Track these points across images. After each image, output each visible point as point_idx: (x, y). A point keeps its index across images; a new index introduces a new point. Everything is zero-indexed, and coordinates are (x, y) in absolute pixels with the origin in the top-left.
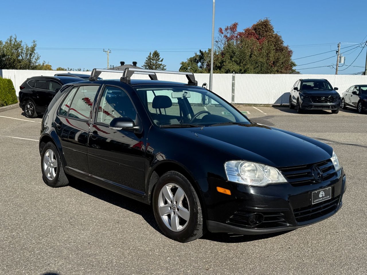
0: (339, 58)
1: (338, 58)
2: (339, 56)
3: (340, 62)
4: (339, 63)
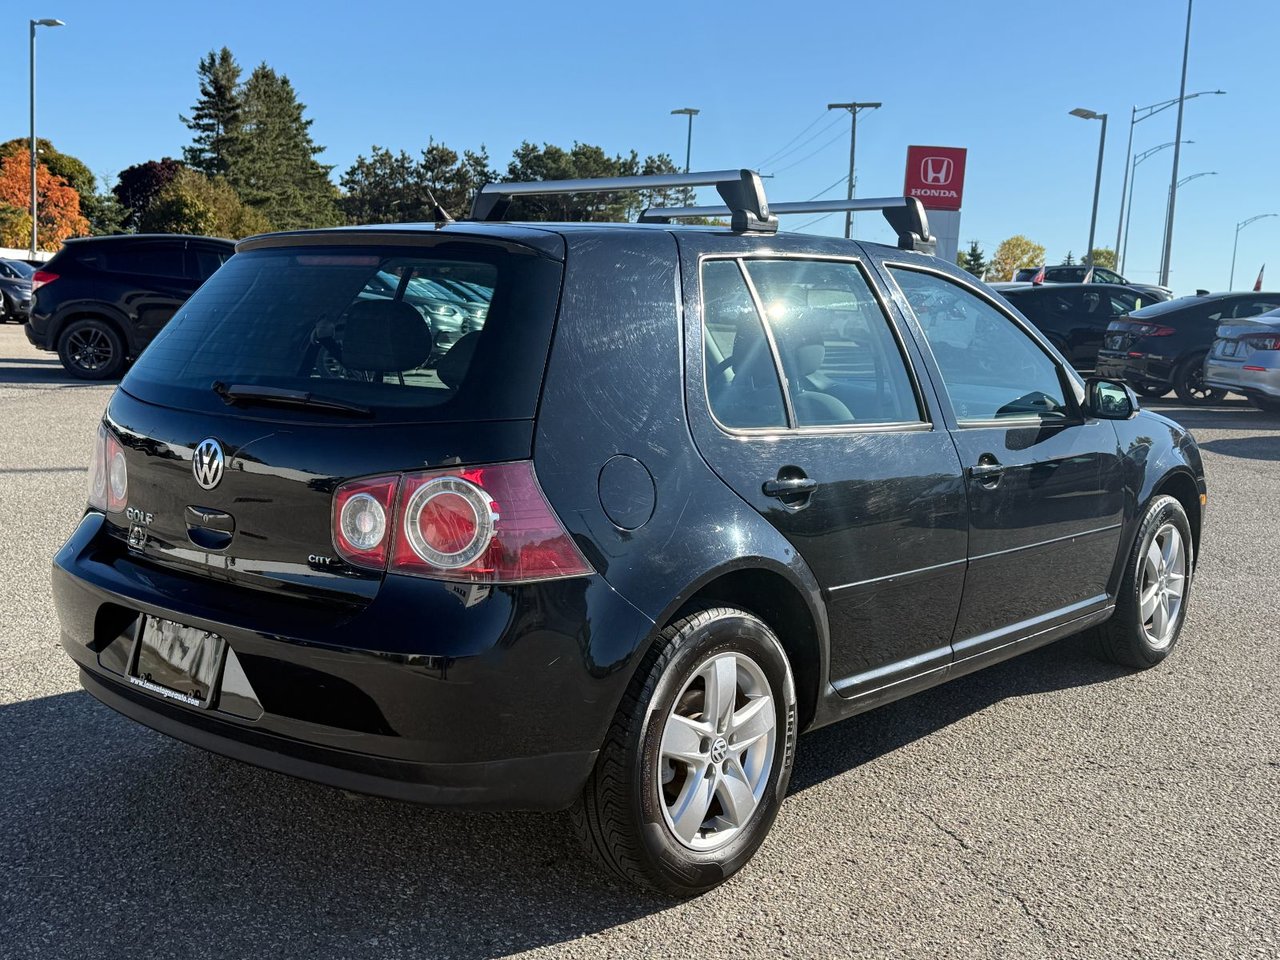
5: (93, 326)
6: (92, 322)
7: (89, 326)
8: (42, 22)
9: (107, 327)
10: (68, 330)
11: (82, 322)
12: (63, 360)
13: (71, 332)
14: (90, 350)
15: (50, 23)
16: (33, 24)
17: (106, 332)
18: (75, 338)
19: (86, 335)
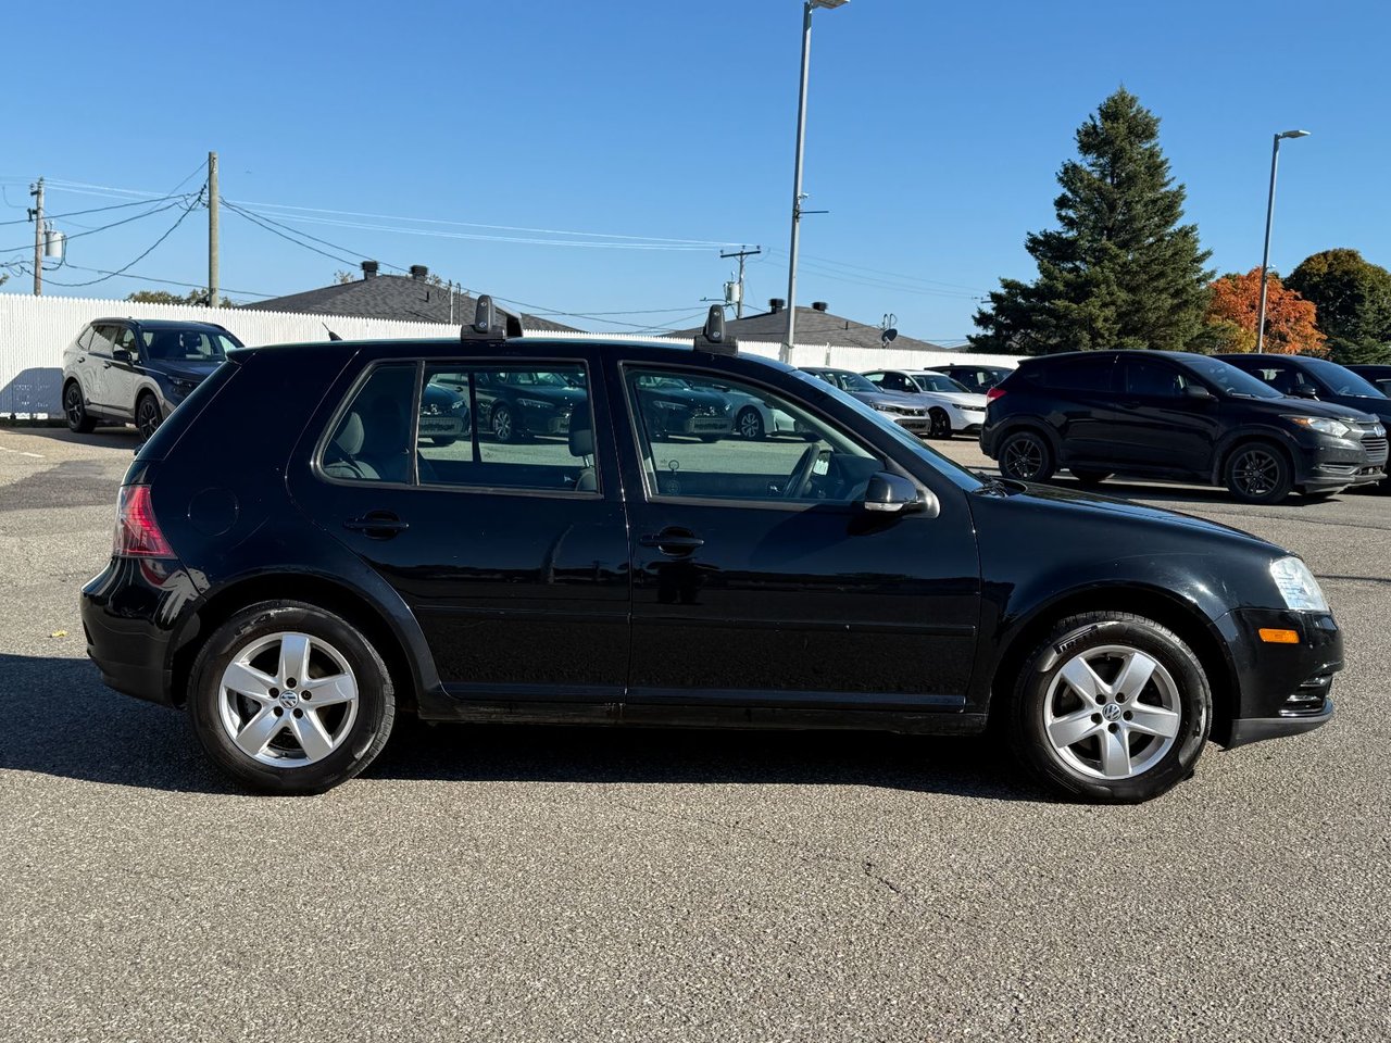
0: (42, 239)
1: (40, 236)
2: (42, 230)
3: (47, 253)
4: (42, 255)
5: (1027, 438)
6: (1027, 434)
7: (1021, 437)
8: (1285, 135)
9: (1038, 439)
10: (1007, 441)
11: (1018, 434)
12: (1001, 468)
13: (1010, 443)
14: (1024, 459)
15: (1294, 135)
16: (1277, 138)
17: (1037, 443)
18: (1013, 448)
19: (1021, 445)
